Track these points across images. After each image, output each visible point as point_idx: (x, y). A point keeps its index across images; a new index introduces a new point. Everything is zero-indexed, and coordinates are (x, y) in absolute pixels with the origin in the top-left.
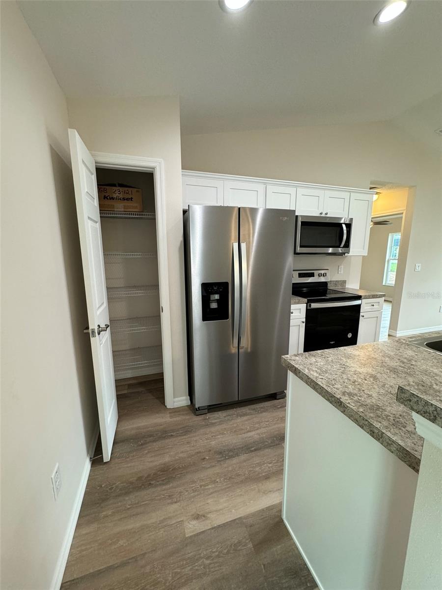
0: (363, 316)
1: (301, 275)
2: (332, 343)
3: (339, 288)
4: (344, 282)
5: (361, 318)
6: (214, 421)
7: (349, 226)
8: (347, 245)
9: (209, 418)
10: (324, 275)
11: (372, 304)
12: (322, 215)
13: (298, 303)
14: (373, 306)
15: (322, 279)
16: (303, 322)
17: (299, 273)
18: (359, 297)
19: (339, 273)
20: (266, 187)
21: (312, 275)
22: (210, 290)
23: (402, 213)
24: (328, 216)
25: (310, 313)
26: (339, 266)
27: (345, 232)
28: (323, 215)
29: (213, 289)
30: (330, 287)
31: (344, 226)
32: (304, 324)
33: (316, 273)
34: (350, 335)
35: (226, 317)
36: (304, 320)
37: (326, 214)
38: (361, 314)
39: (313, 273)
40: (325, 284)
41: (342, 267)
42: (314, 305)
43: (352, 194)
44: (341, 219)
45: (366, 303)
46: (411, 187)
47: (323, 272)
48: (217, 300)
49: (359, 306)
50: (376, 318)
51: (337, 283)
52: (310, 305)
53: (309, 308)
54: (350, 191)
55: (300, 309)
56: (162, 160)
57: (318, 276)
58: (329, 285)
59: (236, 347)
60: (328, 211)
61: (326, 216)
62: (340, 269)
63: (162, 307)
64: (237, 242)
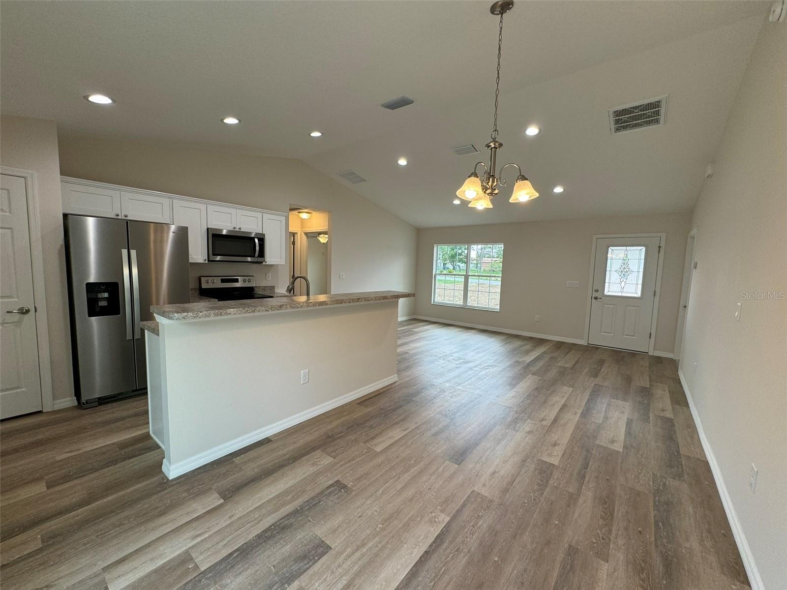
1: (223, 281)
3: (268, 293)
4: (273, 287)
7: (262, 240)
8: (262, 254)
10: (249, 281)
12: (236, 230)
15: (248, 285)
17: (221, 279)
19: (267, 279)
20: (172, 201)
21: (237, 281)
22: (96, 289)
24: (242, 230)
26: (266, 274)
27: (258, 244)
28: (237, 229)
29: (100, 287)
30: (259, 292)
31: (256, 240)
33: (240, 279)
35: (118, 313)
37: (240, 229)
39: (238, 279)
40: (252, 289)
41: (270, 274)
43: (264, 214)
44: (251, 233)
46: (329, 212)
47: (247, 278)
48: (107, 298)
51: (265, 288)
54: (262, 212)
56: (34, 171)
57: (242, 282)
58: (255, 290)
59: (131, 340)
60: (242, 227)
61: (240, 230)
62: (267, 276)
63: (35, 307)
64: (126, 249)
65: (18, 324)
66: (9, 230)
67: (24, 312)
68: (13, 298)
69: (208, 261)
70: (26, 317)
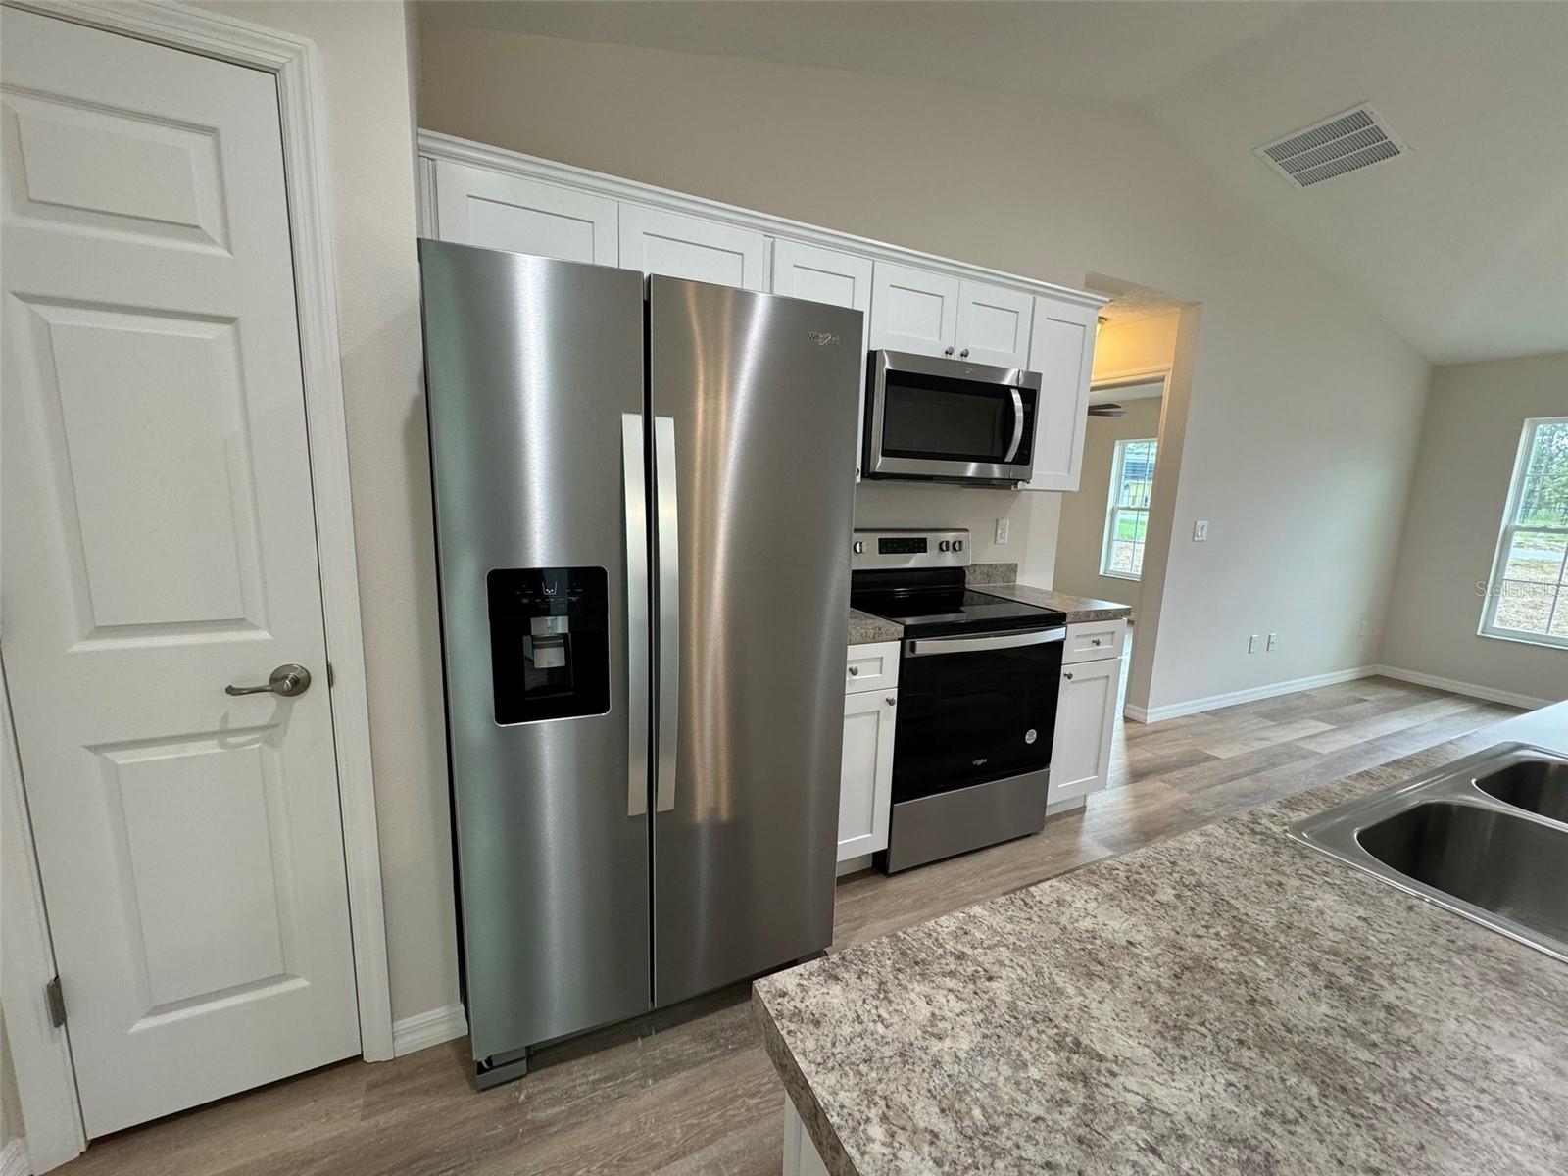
0: (1070, 677)
1: (886, 546)
2: (980, 762)
3: (996, 587)
4: (1012, 569)
5: (1063, 682)
6: (543, 1115)
7: (1030, 397)
8: (1025, 456)
9: (529, 1097)
10: (956, 547)
11: (1095, 639)
12: (952, 357)
13: (874, 640)
14: (1098, 643)
15: (949, 560)
16: (890, 702)
17: (880, 540)
18: (1057, 619)
19: (999, 541)
20: (773, 246)
21: (920, 546)
22: (526, 601)
23: (1162, 380)
24: (968, 359)
25: (911, 670)
26: (997, 522)
27: (1020, 415)
28: (956, 356)
29: (539, 593)
30: (974, 583)
31: (1016, 396)
32: (894, 707)
33: (932, 539)
34: (1031, 737)
35: (601, 706)
36: (894, 694)
37: (965, 354)
38: (1064, 670)
39: (925, 540)
40: (958, 574)
41: (1006, 523)
42: (926, 647)
43: (1038, 298)
44: (1003, 371)
45: (1078, 637)
46: (1189, 305)
47: (950, 537)
48: (564, 636)
49: (1058, 646)
50: (1103, 682)
51: (992, 572)
52: (913, 647)
53: (908, 654)
54: (1034, 292)
55: (882, 658)
56: (306, 41)
57: (936, 550)
58: (969, 577)
59: (645, 815)
60: (970, 346)
61: (965, 359)
62: (999, 532)
63: (329, 667)
64: (639, 413)
65: (270, 731)
66: (226, 328)
67: (292, 684)
68: (253, 627)
69: (862, 477)
70: (301, 704)
